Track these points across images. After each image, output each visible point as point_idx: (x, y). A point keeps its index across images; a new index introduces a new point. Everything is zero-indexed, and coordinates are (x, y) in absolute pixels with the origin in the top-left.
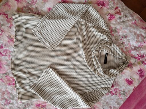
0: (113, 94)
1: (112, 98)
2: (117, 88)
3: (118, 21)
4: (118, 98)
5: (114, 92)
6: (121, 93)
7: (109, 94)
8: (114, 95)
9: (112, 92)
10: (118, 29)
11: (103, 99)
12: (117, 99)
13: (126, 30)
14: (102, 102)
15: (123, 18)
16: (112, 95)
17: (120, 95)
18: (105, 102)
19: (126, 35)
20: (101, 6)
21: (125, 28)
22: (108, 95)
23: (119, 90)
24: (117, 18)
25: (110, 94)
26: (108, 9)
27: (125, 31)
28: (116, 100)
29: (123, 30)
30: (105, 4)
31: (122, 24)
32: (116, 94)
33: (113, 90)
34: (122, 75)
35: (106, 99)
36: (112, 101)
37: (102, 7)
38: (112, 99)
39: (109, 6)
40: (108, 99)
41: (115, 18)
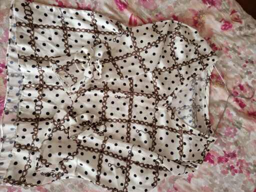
0: (236, 171)
1: (234, 180)
2: (243, 158)
3: (238, 33)
4: (246, 179)
5: (236, 168)
6: (250, 168)
7: (228, 173)
8: (237, 174)
9: (232, 167)
10: (238, 47)
11: (218, 183)
12: (244, 182)
13: (251, 50)
14: (215, 188)
15: (245, 29)
16: (234, 174)
17: (249, 172)
18: (221, 189)
19: (252, 58)
20: (208, 4)
21: (249, 47)
22: (227, 175)
23: (247, 164)
24: (236, 29)
25: (229, 171)
26: (220, 11)
27: (250, 52)
28: (242, 183)
29: (247, 50)
30: (216, 2)
31: (245, 38)
32: (241, 172)
33: (236, 164)
34: (250, 134)
35: (223, 183)
36: (235, 185)
37: (209, 7)
38: (235, 183)
39: (222, 6)
40: (227, 182)
41: (233, 28)
